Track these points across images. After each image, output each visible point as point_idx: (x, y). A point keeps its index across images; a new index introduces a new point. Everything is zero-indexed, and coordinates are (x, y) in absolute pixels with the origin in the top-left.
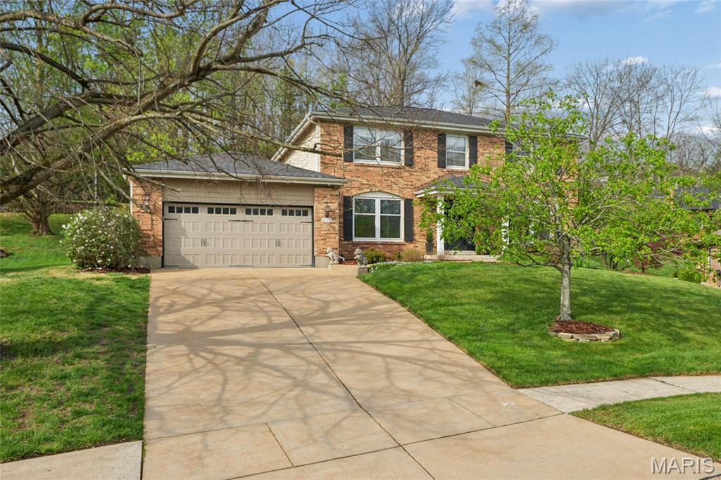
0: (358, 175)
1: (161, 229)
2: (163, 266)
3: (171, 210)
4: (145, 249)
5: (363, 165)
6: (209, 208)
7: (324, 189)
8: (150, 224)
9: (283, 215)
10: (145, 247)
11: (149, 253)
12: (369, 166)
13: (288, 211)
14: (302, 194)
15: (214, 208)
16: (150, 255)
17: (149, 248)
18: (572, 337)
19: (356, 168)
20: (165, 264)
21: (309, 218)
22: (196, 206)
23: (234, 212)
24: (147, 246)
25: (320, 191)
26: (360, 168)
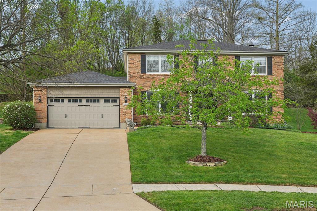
0: (149, 80)
1: (46, 110)
2: (48, 127)
3: (52, 101)
4: (39, 120)
5: (151, 75)
6: (69, 100)
7: (125, 88)
8: (41, 108)
9: (104, 102)
10: (39, 119)
11: (41, 121)
12: (154, 75)
13: (107, 100)
14: (114, 92)
15: (72, 100)
16: (41, 122)
17: (41, 119)
18: (195, 164)
19: (147, 76)
20: (49, 127)
21: (117, 104)
22: (63, 99)
23: (80, 101)
24: (40, 118)
25: (123, 89)
26: (150, 76)
